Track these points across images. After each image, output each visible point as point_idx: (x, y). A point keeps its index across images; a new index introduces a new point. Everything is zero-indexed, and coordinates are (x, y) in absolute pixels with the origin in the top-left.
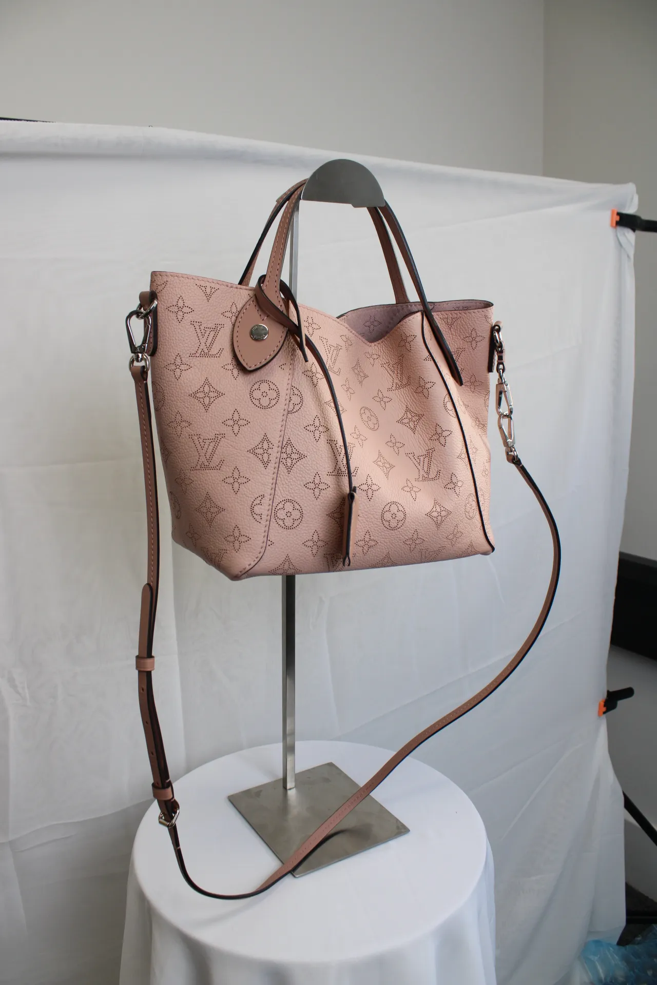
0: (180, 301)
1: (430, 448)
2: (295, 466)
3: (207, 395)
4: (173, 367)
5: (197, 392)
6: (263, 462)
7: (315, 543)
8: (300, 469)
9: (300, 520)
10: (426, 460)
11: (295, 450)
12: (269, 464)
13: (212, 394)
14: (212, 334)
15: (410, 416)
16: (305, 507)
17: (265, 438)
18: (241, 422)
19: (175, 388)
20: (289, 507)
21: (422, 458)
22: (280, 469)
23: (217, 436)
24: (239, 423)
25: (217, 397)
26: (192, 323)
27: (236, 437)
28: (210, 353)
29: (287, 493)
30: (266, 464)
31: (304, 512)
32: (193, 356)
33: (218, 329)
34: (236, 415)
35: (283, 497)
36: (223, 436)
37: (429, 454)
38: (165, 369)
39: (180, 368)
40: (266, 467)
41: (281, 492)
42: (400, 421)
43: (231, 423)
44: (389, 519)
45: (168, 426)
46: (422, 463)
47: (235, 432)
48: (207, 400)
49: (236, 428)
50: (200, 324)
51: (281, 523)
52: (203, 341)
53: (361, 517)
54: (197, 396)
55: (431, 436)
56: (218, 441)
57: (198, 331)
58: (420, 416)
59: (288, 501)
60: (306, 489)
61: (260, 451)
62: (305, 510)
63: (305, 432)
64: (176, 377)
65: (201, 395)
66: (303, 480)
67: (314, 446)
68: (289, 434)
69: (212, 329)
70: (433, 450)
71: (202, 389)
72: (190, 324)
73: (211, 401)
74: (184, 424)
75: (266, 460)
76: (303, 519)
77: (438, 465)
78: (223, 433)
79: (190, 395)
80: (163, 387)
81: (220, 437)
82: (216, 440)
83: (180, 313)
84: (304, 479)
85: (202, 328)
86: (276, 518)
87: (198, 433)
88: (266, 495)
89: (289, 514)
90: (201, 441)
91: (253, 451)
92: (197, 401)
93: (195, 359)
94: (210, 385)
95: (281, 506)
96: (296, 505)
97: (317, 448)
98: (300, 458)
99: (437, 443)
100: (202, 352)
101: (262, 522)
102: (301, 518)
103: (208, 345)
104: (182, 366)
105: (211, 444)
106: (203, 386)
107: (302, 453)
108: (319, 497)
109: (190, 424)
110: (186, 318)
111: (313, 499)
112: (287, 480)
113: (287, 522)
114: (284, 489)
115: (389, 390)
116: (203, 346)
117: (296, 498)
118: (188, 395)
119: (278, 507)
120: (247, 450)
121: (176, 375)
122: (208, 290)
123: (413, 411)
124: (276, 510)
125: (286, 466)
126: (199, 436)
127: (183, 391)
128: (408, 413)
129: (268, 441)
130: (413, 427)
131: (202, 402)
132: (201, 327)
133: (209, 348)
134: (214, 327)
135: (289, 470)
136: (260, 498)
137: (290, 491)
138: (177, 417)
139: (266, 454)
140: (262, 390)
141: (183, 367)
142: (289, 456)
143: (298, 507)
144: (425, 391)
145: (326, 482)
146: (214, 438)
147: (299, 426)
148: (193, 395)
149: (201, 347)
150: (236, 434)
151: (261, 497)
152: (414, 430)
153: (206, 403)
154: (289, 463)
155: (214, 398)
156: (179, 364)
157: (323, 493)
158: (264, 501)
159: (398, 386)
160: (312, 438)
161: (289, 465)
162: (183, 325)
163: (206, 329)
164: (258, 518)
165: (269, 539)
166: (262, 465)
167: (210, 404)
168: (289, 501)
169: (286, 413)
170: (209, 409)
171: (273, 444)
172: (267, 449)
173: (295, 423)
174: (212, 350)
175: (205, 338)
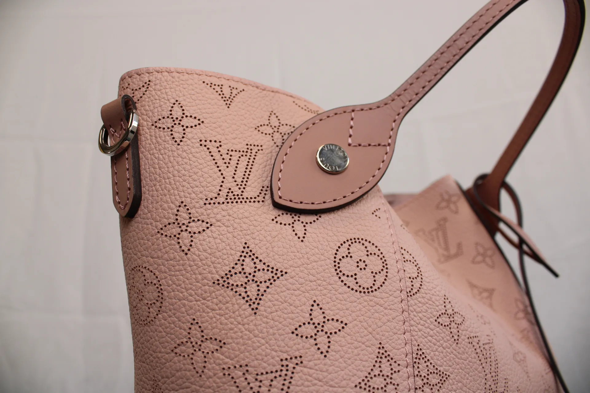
0: (176, 108)
3: (251, 278)
4: (175, 230)
5: (229, 274)
11: (432, 367)
13: (260, 276)
14: (244, 162)
17: (383, 354)
18: (329, 327)
19: (184, 272)
23: (285, 363)
24: (325, 329)
25: (272, 281)
26: (202, 143)
27: (327, 360)
28: (245, 195)
32: (212, 202)
33: (254, 153)
34: (317, 312)
36: (298, 361)
38: (159, 235)
39: (189, 229)
43: (309, 330)
45: (173, 354)
47: (322, 349)
48: (252, 289)
49: (322, 339)
50: (218, 144)
52: (228, 173)
54: (231, 282)
56: (289, 373)
57: (217, 156)
61: (378, 382)
64: (183, 248)
65: (239, 279)
67: (456, 352)
68: (417, 338)
69: (242, 153)
71: (239, 268)
72: (199, 145)
73: (262, 290)
74: (209, 346)
78: (297, 354)
79: (216, 283)
80: (157, 273)
81: (291, 366)
82: (284, 372)
83: (178, 129)
85: (223, 151)
87: (243, 363)
90: (250, 378)
91: (365, 386)
92: (231, 293)
93: (217, 209)
94: (253, 257)
100: (230, 194)
103: (239, 180)
104: (193, 224)
105: (274, 383)
106: (241, 261)
107: (442, 369)
109: (222, 344)
110: (189, 136)
116: (229, 183)
118: (211, 284)
120: (354, 385)
121: (181, 244)
122: (226, 91)
126: (245, 369)
127: (200, 277)
129: (388, 358)
131: (243, 294)
132: (220, 149)
133: (243, 185)
134: (245, 150)
138: (193, 332)
139: (391, 387)
140: (356, 258)
141: (194, 227)
142: (425, 380)
146: (279, 367)
147: (428, 318)
148: (221, 281)
149: (226, 185)
150: (325, 353)
153: (251, 297)
155: (268, 284)
156: (186, 222)
160: (449, 338)
162: (186, 148)
163: (230, 153)
167: (260, 296)
169: (404, 295)
170: (259, 307)
171: (398, 362)
172: (389, 374)
173: (420, 315)
174: (247, 188)
175: (232, 169)
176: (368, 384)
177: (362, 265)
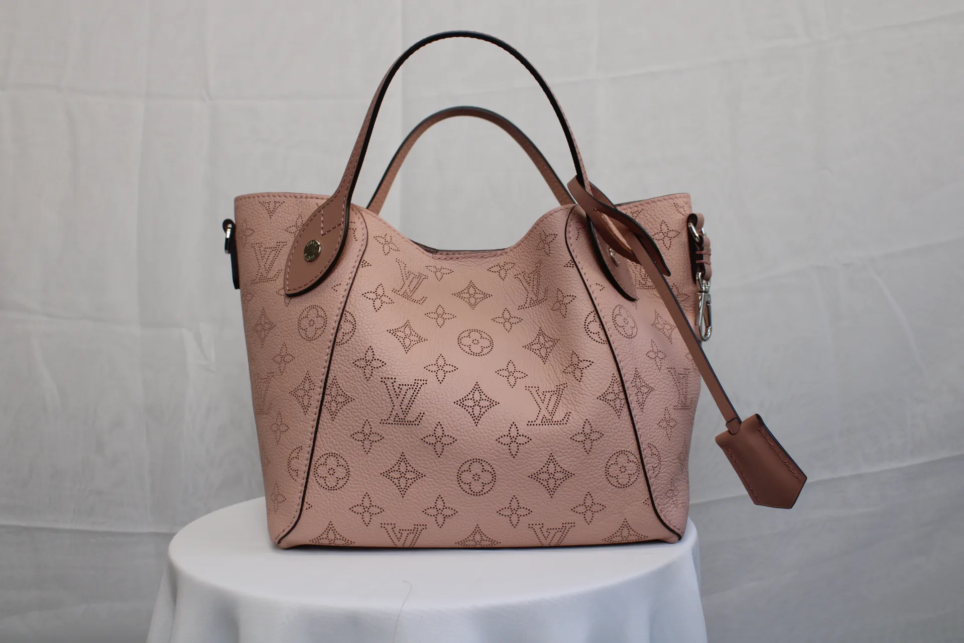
0: (244, 224)
1: (562, 383)
2: (341, 411)
3: (263, 327)
5: (257, 324)
6: (303, 406)
7: (366, 509)
8: (346, 415)
9: (345, 480)
10: (554, 398)
11: (341, 391)
12: (309, 409)
13: (266, 327)
14: (273, 253)
15: (542, 341)
16: (353, 463)
17: (308, 378)
18: (287, 358)
20: (332, 462)
21: (548, 395)
22: (322, 414)
23: (269, 374)
24: (285, 359)
25: (270, 330)
27: (282, 377)
28: (268, 276)
29: (331, 445)
30: (306, 408)
31: (351, 469)
32: (254, 282)
33: (280, 247)
34: (284, 350)
35: (326, 450)
36: (273, 375)
37: (559, 392)
39: (247, 298)
40: (305, 413)
41: (324, 444)
42: (529, 347)
43: (278, 359)
44: (469, 482)
46: (547, 400)
47: (282, 371)
48: (263, 334)
49: (283, 365)
50: (260, 245)
51: (321, 481)
52: (262, 263)
53: (428, 477)
54: (257, 329)
55: (565, 368)
56: (269, 381)
57: (258, 253)
58: (555, 341)
59: (331, 454)
60: (353, 440)
61: (301, 393)
62: (352, 467)
63: (354, 369)
66: (349, 429)
67: (365, 386)
68: (335, 372)
69: (273, 249)
70: (565, 386)
71: (260, 321)
73: (266, 334)
75: (306, 404)
76: (350, 478)
77: (569, 406)
78: (272, 371)
79: (254, 329)
81: (270, 377)
82: (268, 379)
83: (244, 238)
84: (350, 427)
86: (316, 475)
88: (304, 446)
89: (332, 471)
90: (259, 381)
91: (294, 393)
92: (257, 335)
93: (255, 287)
95: (323, 460)
96: (341, 460)
97: (367, 388)
98: (345, 403)
99: (570, 376)
100: (261, 277)
101: (298, 480)
102: (347, 477)
103: (267, 268)
104: (248, 296)
105: (264, 385)
106: (261, 317)
107: (349, 394)
108: (371, 451)
111: (363, 453)
112: (331, 428)
113: (329, 481)
114: (328, 439)
115: (521, 308)
116: (262, 269)
117: (341, 451)
118: (252, 329)
119: (320, 462)
120: (289, 392)
122: (272, 206)
123: (547, 335)
124: (317, 465)
125: (330, 410)
126: (258, 375)
127: (249, 325)
128: (541, 337)
129: (310, 381)
130: (544, 355)
131: (260, 336)
132: (261, 248)
133: (269, 270)
134: (275, 246)
135: (334, 416)
136: (297, 451)
137: (335, 443)
139: (307, 397)
140: (310, 318)
142: (333, 398)
143: (343, 463)
144: (563, 307)
145: (379, 432)
146: (266, 377)
147: (348, 361)
149: (261, 271)
150: (282, 373)
151: (299, 449)
152: (544, 359)
154: (334, 407)
155: (268, 331)
157: (375, 446)
158: (302, 454)
159: (532, 302)
160: (362, 375)
161: (333, 409)
162: (246, 249)
163: (266, 250)
164: (294, 474)
165: (306, 500)
166: (302, 411)
167: (264, 338)
168: (334, 455)
169: (331, 345)
170: (264, 343)
171: (315, 384)
172: (308, 390)
173: (343, 358)
174: (271, 272)
175: (265, 260)
176: (296, 393)
177: (312, 323)
